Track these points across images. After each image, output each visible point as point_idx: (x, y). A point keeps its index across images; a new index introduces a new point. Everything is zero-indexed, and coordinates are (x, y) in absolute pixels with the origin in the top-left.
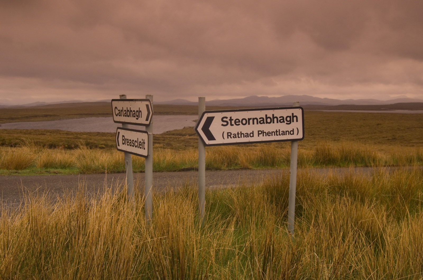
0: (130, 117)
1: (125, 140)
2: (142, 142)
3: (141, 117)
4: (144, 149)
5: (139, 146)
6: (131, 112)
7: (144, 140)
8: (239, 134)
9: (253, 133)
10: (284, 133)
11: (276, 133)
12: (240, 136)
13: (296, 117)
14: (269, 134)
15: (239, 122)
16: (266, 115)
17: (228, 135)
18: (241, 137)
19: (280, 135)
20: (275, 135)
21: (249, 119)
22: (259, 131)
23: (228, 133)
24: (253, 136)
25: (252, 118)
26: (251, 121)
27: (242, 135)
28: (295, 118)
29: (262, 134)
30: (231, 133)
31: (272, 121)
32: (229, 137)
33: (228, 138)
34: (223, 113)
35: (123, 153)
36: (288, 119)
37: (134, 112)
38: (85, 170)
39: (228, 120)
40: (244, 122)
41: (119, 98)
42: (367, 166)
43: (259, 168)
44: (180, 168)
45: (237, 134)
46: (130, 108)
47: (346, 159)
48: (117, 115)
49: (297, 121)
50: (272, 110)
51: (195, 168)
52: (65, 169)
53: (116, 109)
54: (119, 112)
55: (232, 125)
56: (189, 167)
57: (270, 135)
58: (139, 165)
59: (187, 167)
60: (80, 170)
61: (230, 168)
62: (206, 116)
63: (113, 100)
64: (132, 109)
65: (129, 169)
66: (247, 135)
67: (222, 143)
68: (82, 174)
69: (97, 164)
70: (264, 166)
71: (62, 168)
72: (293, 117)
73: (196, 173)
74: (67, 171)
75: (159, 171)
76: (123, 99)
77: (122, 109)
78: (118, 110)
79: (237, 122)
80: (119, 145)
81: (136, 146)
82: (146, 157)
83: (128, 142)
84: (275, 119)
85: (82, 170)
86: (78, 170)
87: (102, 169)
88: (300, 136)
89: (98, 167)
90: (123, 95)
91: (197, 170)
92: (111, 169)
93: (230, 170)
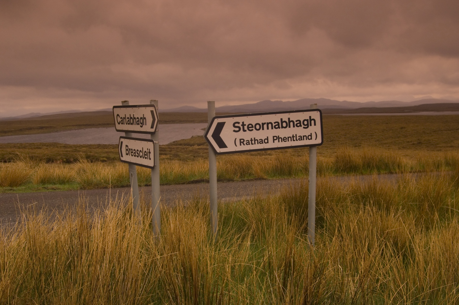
0: (134, 124)
1: (129, 150)
2: (148, 152)
3: (146, 125)
4: (150, 159)
5: (144, 156)
6: (135, 120)
7: (149, 149)
8: (253, 140)
9: (267, 139)
10: (301, 138)
11: (293, 138)
12: (253, 142)
13: (314, 120)
14: (285, 139)
15: (252, 127)
16: (281, 119)
17: (241, 142)
18: (255, 144)
19: (297, 140)
20: (291, 141)
21: (263, 124)
22: (274, 137)
23: (240, 140)
24: (268, 142)
25: (266, 122)
26: (265, 126)
27: (256, 142)
28: (313, 122)
29: (278, 140)
30: (244, 140)
31: (288, 125)
32: (242, 143)
33: (241, 145)
34: (235, 118)
35: (127, 165)
36: (306, 123)
37: (138, 120)
38: (86, 185)
39: (240, 125)
40: (258, 127)
41: (121, 105)
42: (391, 173)
43: (274, 178)
44: (190, 181)
45: (251, 140)
46: (134, 115)
47: (369, 166)
48: (119, 123)
49: (315, 125)
50: (288, 114)
51: (206, 179)
52: (64, 184)
53: (118, 117)
54: (122, 119)
55: (244, 131)
56: (199, 178)
57: (286, 141)
58: (144, 177)
59: (196, 179)
60: (81, 185)
61: (243, 179)
62: (216, 121)
63: (114, 107)
64: (136, 116)
65: (134, 182)
66: (261, 142)
67: (234, 150)
68: (83, 189)
69: (99, 178)
70: (280, 175)
71: (60, 184)
72: (311, 120)
73: (207, 184)
74: (66, 186)
75: (166, 184)
76: (125, 105)
77: (124, 117)
78: (120, 117)
79: (250, 127)
80: (122, 156)
81: (141, 156)
82: (152, 168)
83: (132, 152)
84: (291, 124)
85: (83, 185)
86: (78, 186)
87: (105, 183)
88: (319, 141)
89: (100, 181)
90: (125, 101)
91: (208, 181)
92: (114, 183)
93: (244, 180)
